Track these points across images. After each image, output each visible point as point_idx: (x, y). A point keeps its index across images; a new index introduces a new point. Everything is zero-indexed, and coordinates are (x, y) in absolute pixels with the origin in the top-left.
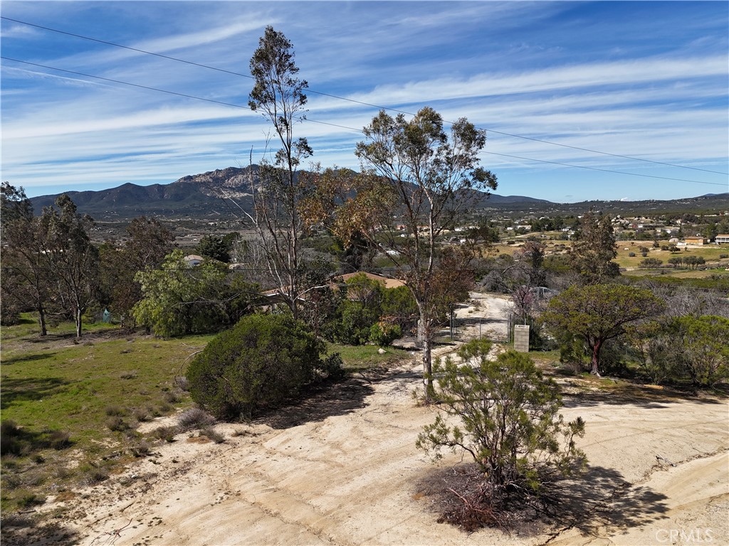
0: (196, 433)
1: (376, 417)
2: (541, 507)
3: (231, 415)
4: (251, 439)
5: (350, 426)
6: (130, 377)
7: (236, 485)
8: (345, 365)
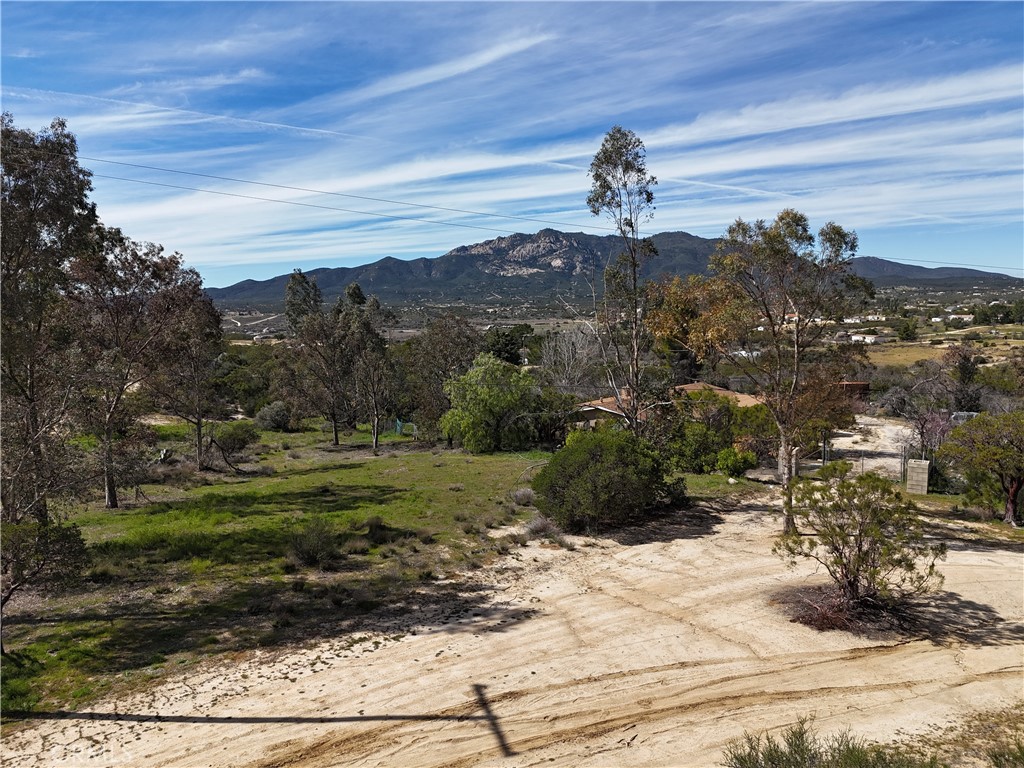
0: (547, 542)
1: (727, 544)
2: (896, 622)
3: (577, 528)
4: (600, 551)
5: (701, 549)
6: (459, 490)
7: (597, 582)
8: (689, 493)
